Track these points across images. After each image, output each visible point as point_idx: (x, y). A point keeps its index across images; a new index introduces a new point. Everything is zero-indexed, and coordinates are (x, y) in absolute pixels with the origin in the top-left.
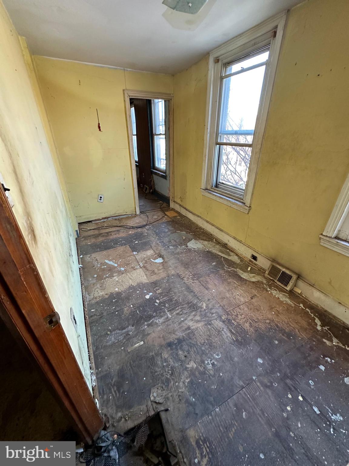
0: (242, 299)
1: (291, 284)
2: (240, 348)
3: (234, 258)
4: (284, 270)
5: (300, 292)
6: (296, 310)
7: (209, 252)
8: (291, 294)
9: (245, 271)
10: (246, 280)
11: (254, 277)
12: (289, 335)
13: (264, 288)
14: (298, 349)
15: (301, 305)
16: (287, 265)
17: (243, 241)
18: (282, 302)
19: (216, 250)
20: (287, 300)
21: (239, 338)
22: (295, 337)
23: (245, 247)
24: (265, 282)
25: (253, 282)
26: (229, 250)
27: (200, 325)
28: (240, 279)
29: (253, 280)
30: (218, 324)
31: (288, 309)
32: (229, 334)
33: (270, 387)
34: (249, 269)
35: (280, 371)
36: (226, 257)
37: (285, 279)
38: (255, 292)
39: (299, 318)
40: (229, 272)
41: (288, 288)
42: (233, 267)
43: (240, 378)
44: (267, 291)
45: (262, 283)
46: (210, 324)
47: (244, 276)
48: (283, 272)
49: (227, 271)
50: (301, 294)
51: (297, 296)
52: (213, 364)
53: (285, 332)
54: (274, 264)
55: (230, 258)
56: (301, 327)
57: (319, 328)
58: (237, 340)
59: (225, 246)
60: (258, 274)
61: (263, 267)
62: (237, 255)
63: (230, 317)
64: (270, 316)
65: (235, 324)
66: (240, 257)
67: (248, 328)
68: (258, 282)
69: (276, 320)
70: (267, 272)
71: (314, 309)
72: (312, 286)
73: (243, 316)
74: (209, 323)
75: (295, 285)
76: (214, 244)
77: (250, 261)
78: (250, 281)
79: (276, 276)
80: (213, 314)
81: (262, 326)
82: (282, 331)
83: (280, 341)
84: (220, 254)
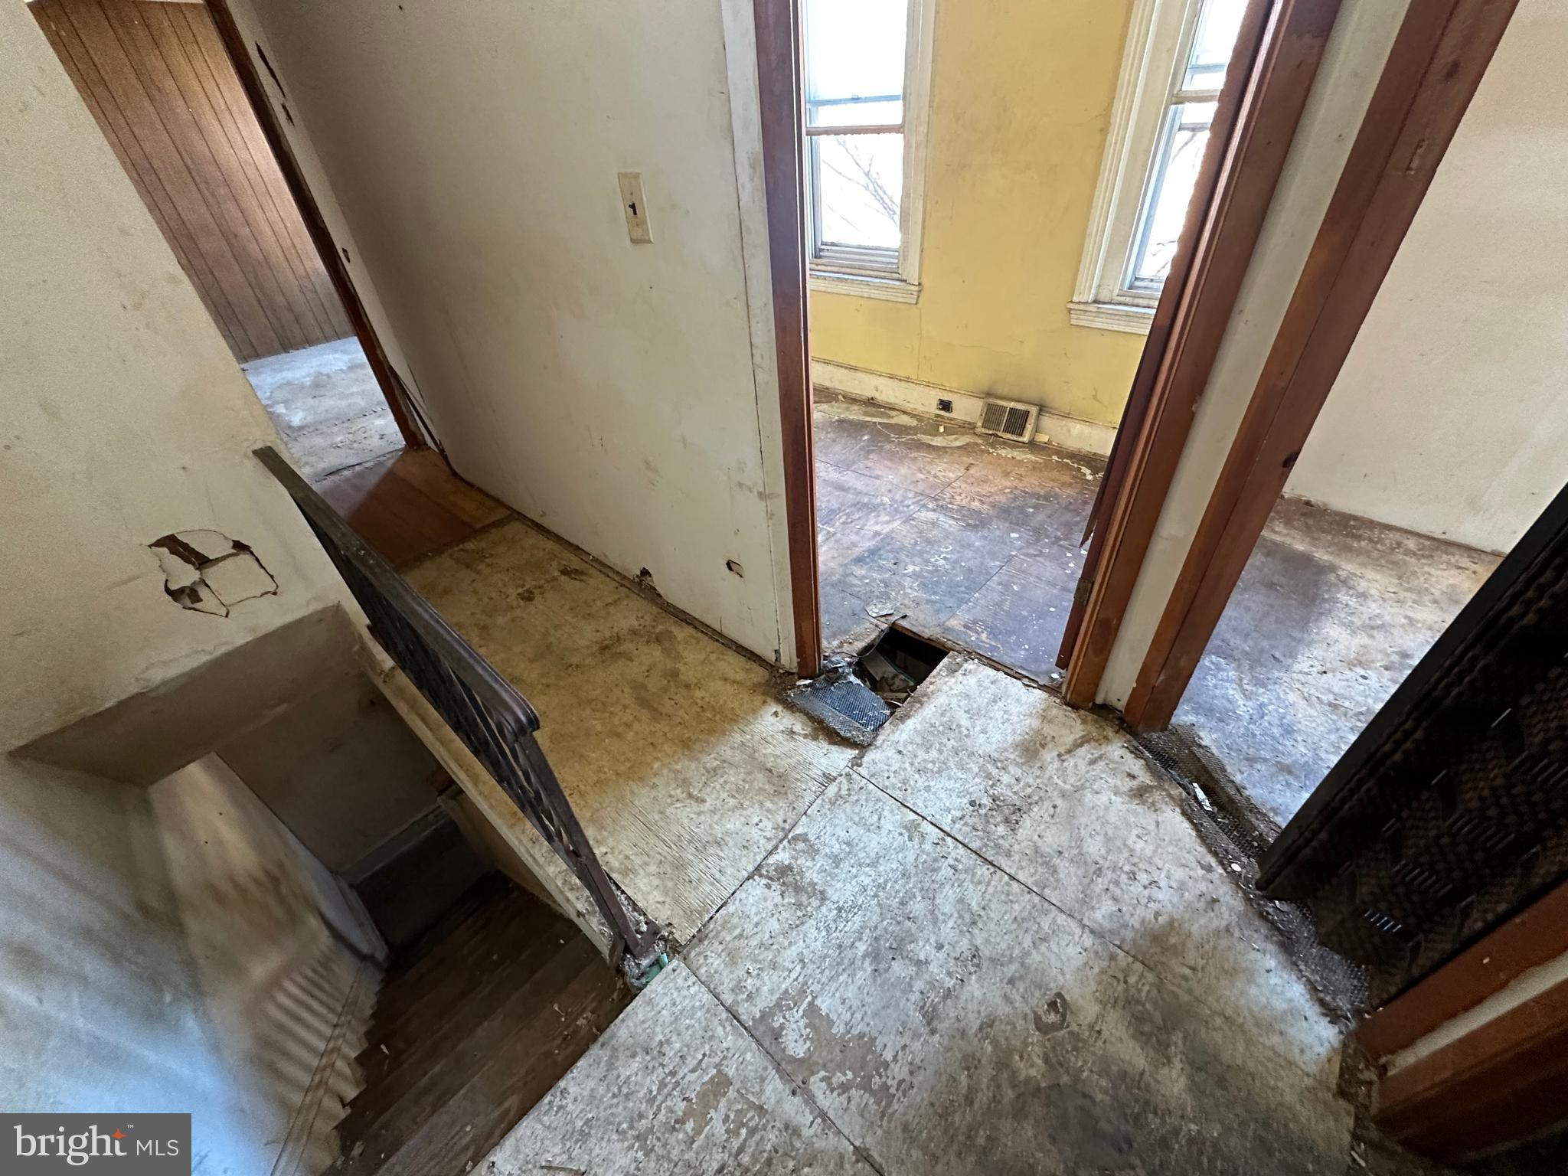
0: (951, 475)
1: (1029, 427)
2: (978, 532)
3: (905, 420)
4: (1012, 405)
5: (1046, 440)
6: (1048, 466)
7: (841, 422)
8: (1032, 445)
9: (936, 434)
10: (944, 447)
11: (956, 439)
12: (1047, 498)
13: (982, 451)
14: (1066, 508)
15: (1055, 458)
16: (1015, 394)
17: (913, 377)
18: (1021, 461)
19: (855, 414)
20: (1029, 456)
21: (970, 521)
22: (1056, 497)
23: (920, 388)
24: (981, 442)
25: (959, 447)
26: (884, 407)
27: (896, 524)
28: (931, 448)
29: (958, 444)
30: (925, 515)
31: (1035, 468)
32: (952, 522)
33: (1041, 554)
34: (942, 429)
35: (1047, 537)
36: (885, 421)
37: (1017, 421)
38: (968, 460)
39: (1055, 474)
40: (905, 443)
41: (1026, 439)
42: (908, 434)
43: (993, 560)
44: (989, 453)
45: (976, 444)
46: (913, 520)
47: (938, 441)
48: (1012, 410)
49: (899, 443)
50: (1049, 442)
51: (1044, 448)
52: (945, 559)
53: (1040, 496)
54: (991, 401)
55: (893, 421)
56: (1063, 484)
57: (1089, 477)
58: (968, 525)
59: (871, 402)
60: (963, 434)
61: (968, 419)
62: (905, 413)
63: (941, 503)
64: (1008, 484)
65: (955, 507)
66: (914, 416)
67: (980, 506)
68: (968, 444)
69: (1020, 486)
70: (979, 424)
71: (1076, 456)
72: (1067, 416)
73: (963, 496)
74: (909, 519)
75: (1037, 430)
76: (845, 405)
77: (938, 416)
78: (952, 448)
79: (999, 424)
80: (908, 506)
81: (1002, 499)
82: (1033, 495)
83: (1036, 507)
84: (868, 419)
